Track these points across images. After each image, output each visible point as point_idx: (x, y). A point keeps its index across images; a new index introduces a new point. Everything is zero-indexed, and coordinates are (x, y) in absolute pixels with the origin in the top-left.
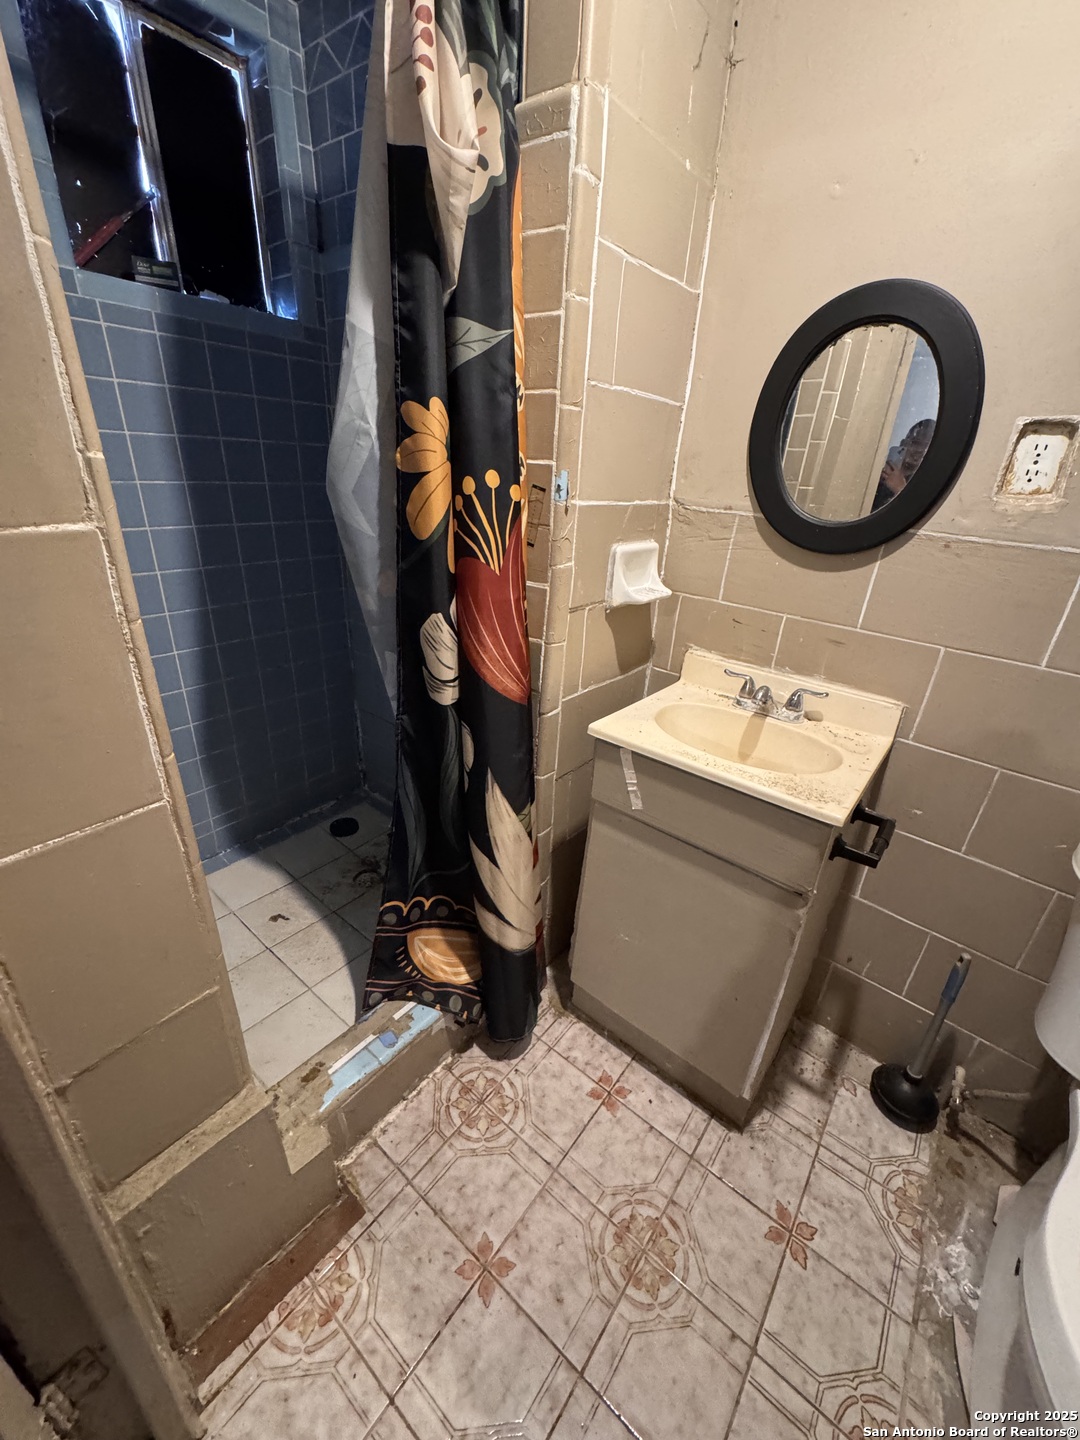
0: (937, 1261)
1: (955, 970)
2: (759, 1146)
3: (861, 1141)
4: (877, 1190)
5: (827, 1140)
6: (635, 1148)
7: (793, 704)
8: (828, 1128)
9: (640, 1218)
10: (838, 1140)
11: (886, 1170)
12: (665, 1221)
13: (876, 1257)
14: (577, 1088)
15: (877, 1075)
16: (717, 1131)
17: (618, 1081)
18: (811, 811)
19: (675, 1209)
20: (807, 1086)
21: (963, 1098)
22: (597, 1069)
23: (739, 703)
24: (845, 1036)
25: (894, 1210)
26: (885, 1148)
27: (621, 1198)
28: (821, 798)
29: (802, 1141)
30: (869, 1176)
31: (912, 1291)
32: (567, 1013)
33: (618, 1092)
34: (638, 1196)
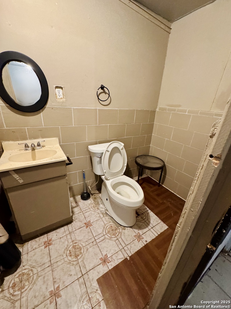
0: (101, 208)
1: (83, 173)
2: (76, 221)
3: (86, 206)
4: (91, 209)
5: (82, 210)
6: (61, 243)
7: (39, 145)
8: (81, 209)
9: (71, 250)
10: (84, 209)
11: (90, 206)
12: (74, 245)
13: (97, 215)
14: (41, 251)
15: (81, 197)
16: (70, 226)
17: (48, 240)
18: (61, 160)
19: (74, 241)
20: (75, 207)
21: (91, 189)
22: (42, 243)
23: (26, 150)
24: (74, 196)
25: (94, 209)
26: (88, 204)
27: (65, 252)
28: (60, 157)
29: (80, 214)
30: (90, 209)
31: (101, 214)
32: (24, 244)
33: (50, 241)
34: (68, 247)
